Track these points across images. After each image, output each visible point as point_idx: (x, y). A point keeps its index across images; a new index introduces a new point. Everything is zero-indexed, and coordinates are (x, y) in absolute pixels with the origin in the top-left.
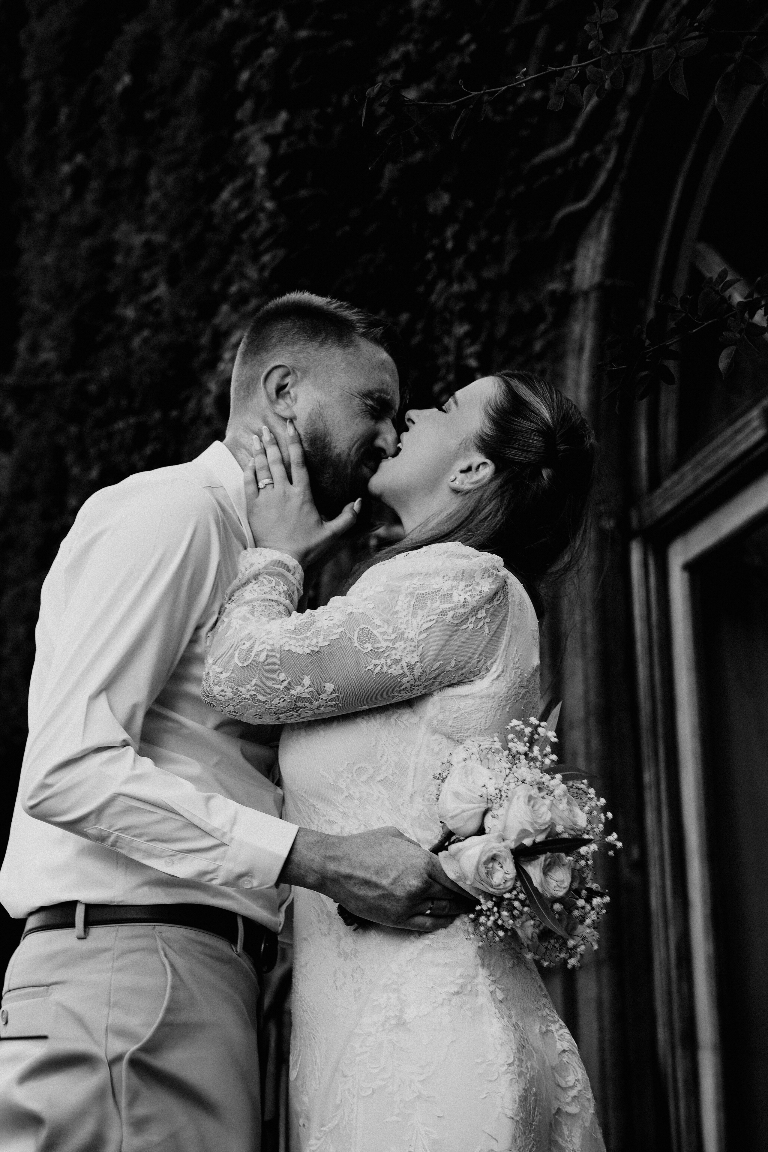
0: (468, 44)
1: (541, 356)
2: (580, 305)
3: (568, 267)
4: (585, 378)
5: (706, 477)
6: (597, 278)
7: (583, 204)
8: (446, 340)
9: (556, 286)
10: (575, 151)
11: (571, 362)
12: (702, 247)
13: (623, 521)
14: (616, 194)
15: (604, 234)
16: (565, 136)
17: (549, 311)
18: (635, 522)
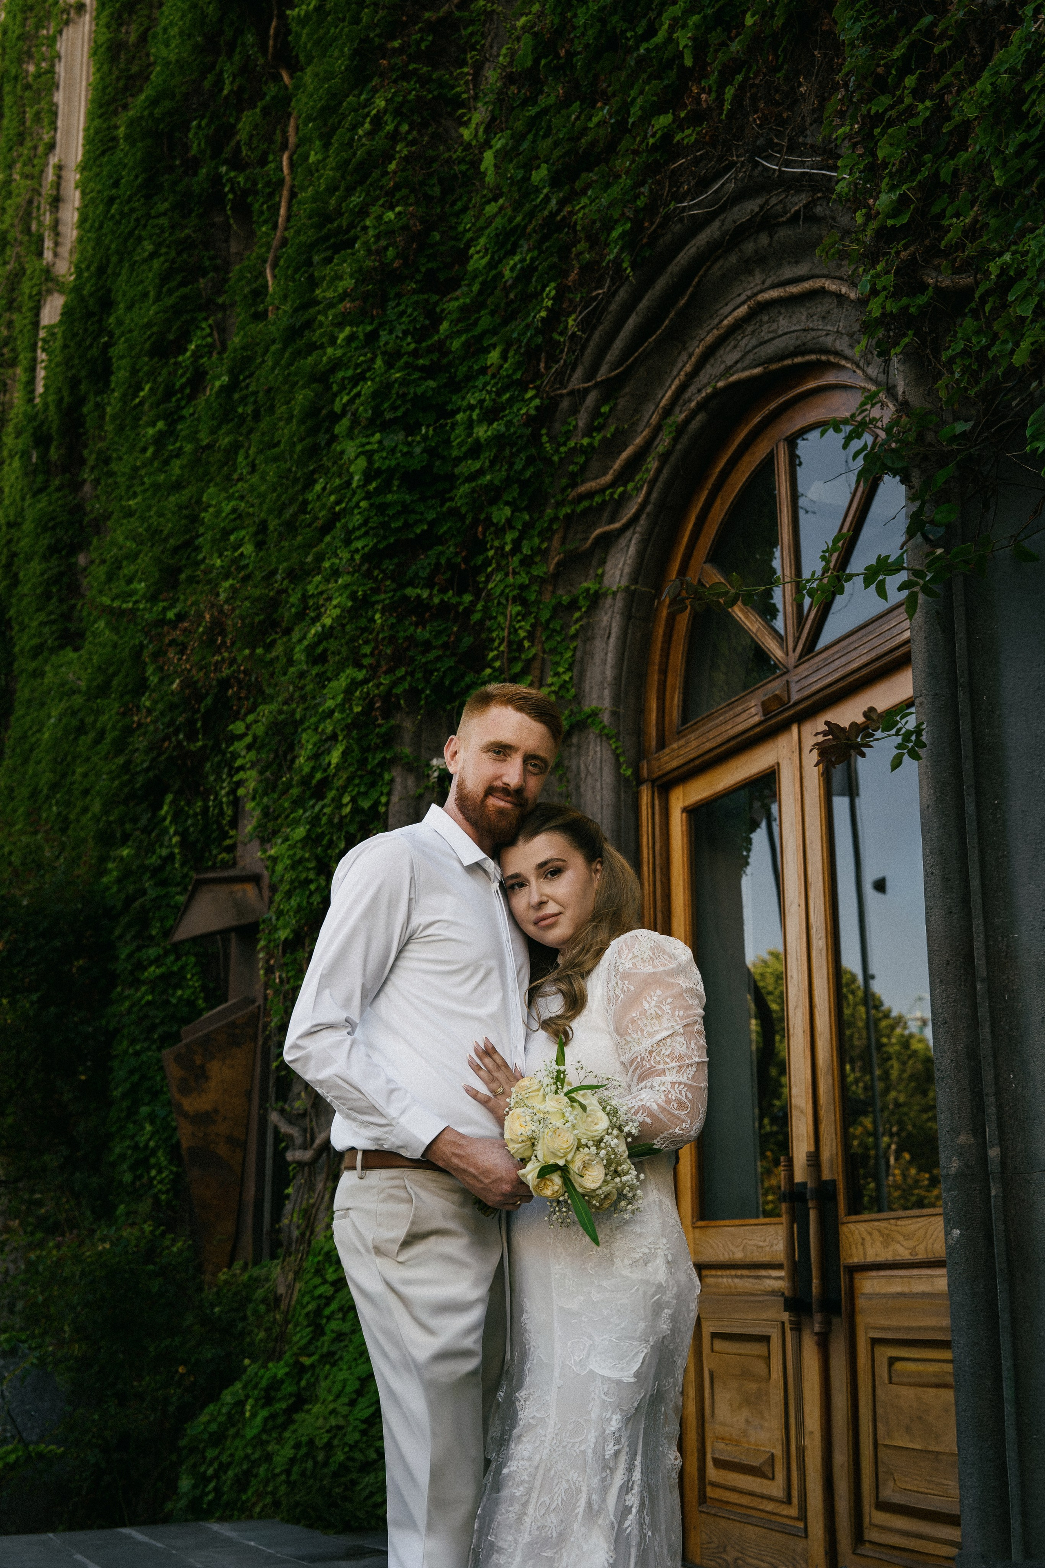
0: (532, 399)
1: (574, 637)
2: (609, 601)
3: (600, 571)
4: (610, 658)
5: (709, 745)
6: (624, 583)
7: (617, 525)
8: (501, 619)
9: (590, 585)
10: (613, 484)
11: (599, 643)
12: (708, 567)
13: (637, 771)
14: (643, 520)
15: (632, 550)
16: (605, 474)
17: (583, 603)
18: (645, 773)
